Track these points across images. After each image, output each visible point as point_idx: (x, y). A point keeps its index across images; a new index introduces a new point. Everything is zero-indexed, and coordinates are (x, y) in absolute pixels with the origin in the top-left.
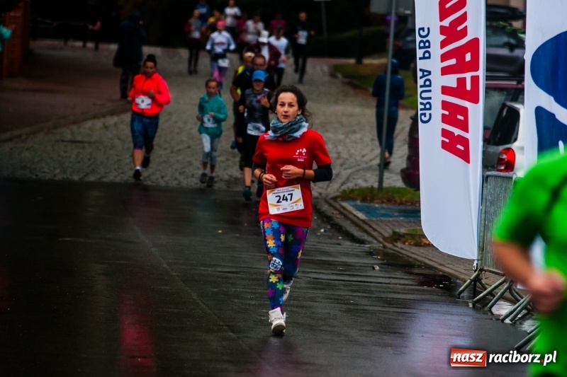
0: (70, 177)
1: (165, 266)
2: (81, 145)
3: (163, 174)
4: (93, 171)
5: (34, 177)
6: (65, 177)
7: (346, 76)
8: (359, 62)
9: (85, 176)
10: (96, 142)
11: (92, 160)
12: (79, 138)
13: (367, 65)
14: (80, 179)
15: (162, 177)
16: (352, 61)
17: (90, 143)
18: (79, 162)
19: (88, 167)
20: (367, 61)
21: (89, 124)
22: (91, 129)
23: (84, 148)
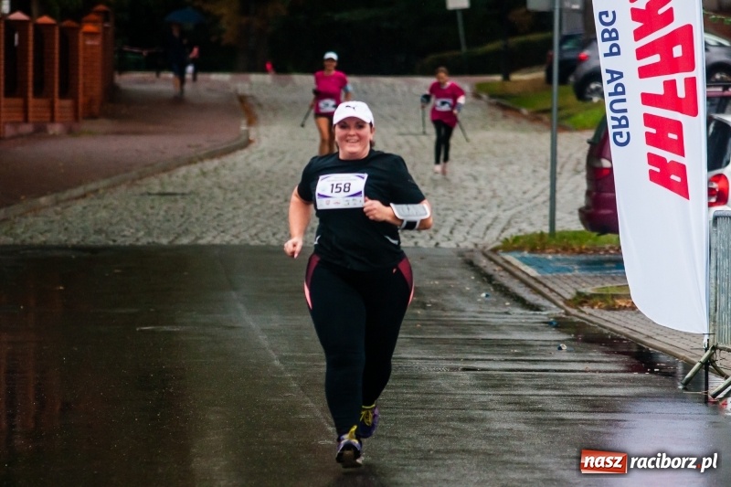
0: (156, 240)
1: (277, 363)
2: (173, 198)
3: (275, 230)
4: (186, 232)
5: (111, 243)
6: (150, 240)
7: (492, 96)
8: (506, 78)
9: (176, 238)
10: (191, 193)
11: (186, 216)
12: (170, 190)
13: (516, 82)
14: (170, 242)
15: (274, 234)
16: (498, 78)
17: (183, 194)
18: (169, 221)
19: (181, 225)
20: (515, 77)
21: (183, 171)
22: (185, 177)
23: (176, 201)
